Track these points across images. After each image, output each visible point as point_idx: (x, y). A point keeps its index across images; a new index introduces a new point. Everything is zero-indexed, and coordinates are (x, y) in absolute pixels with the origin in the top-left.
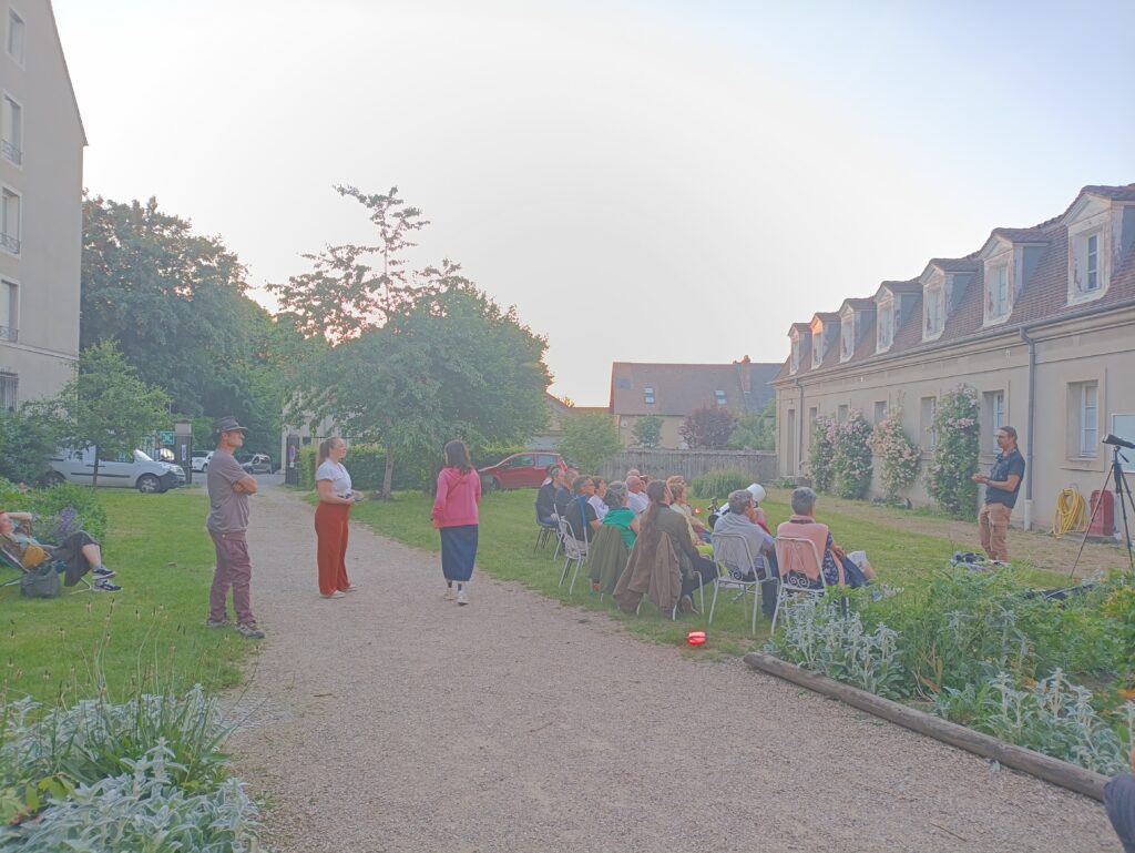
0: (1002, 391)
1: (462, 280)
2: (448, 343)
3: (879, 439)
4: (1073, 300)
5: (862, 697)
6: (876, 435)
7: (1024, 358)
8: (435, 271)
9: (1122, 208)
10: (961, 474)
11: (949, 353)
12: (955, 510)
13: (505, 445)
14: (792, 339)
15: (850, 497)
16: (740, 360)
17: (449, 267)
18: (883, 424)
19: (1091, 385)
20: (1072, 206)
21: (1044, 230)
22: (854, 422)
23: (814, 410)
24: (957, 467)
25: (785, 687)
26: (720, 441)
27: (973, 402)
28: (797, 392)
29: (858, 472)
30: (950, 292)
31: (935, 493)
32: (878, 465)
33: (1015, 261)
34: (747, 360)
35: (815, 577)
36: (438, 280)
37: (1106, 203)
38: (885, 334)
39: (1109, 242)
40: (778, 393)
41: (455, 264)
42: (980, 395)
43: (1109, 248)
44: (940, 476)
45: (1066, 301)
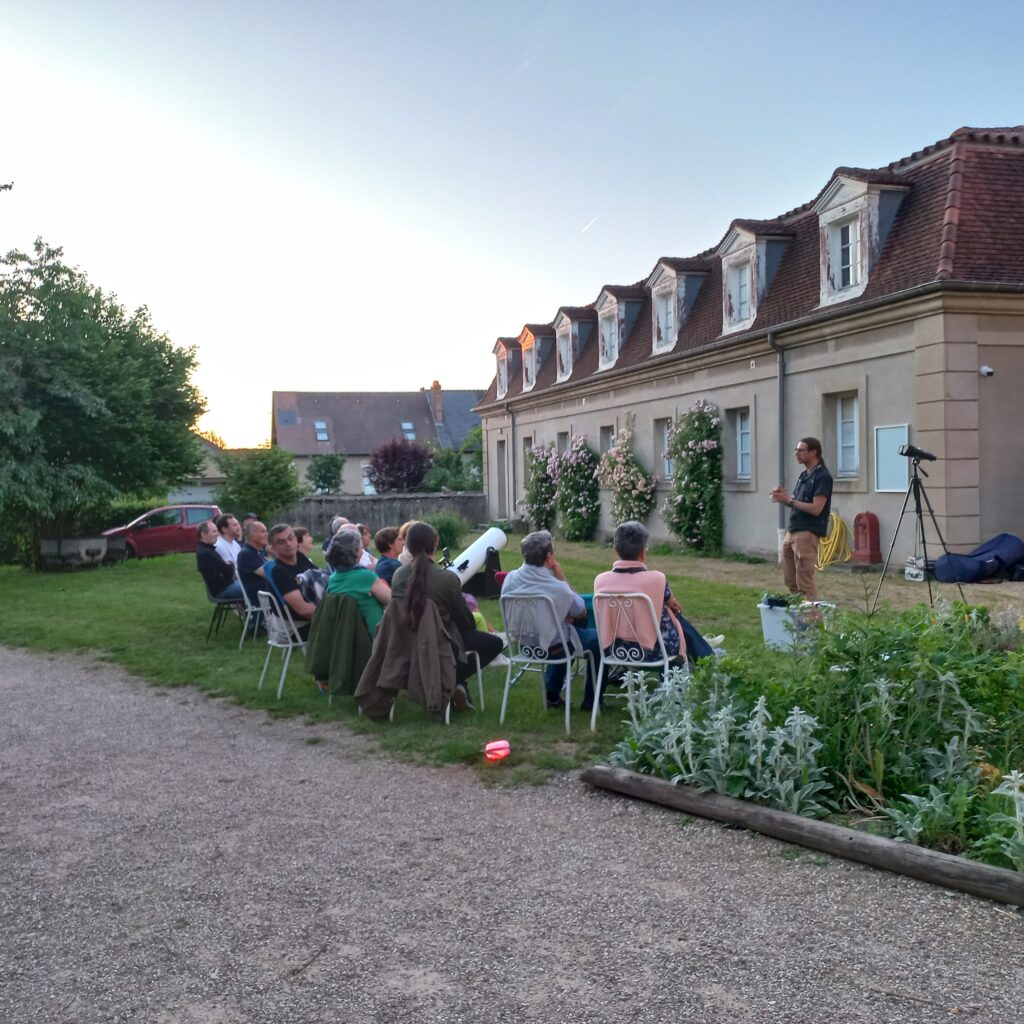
0: (747, 408)
1: (66, 270)
2: (48, 357)
3: (609, 469)
4: (828, 299)
5: (784, 823)
6: (604, 464)
7: (774, 369)
8: (23, 258)
9: (878, 193)
10: (704, 505)
11: (685, 366)
12: (698, 546)
13: (141, 498)
14: (498, 358)
15: (576, 539)
16: (428, 386)
17: (44, 252)
18: (613, 451)
19: (847, 397)
20: (824, 191)
21: (786, 222)
22: (578, 452)
23: (528, 441)
24: (700, 497)
25: (657, 817)
26: (414, 482)
27: (714, 421)
28: (507, 421)
29: (584, 509)
30: (682, 295)
31: (676, 527)
32: (608, 501)
33: (758, 257)
34: (437, 386)
35: (651, 646)
36: (29, 270)
37: (862, 187)
38: (607, 348)
39: (866, 231)
40: (484, 421)
41: (53, 247)
42: (722, 413)
43: (866, 238)
44: (682, 508)
45: (818, 301)
